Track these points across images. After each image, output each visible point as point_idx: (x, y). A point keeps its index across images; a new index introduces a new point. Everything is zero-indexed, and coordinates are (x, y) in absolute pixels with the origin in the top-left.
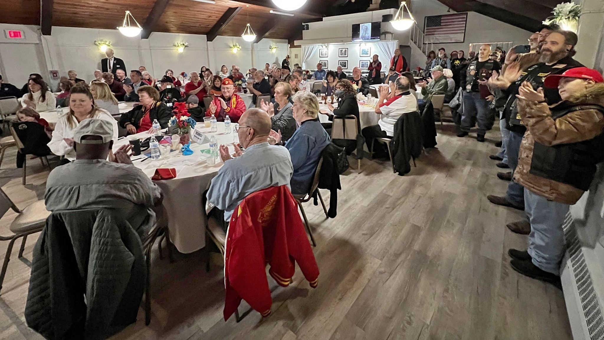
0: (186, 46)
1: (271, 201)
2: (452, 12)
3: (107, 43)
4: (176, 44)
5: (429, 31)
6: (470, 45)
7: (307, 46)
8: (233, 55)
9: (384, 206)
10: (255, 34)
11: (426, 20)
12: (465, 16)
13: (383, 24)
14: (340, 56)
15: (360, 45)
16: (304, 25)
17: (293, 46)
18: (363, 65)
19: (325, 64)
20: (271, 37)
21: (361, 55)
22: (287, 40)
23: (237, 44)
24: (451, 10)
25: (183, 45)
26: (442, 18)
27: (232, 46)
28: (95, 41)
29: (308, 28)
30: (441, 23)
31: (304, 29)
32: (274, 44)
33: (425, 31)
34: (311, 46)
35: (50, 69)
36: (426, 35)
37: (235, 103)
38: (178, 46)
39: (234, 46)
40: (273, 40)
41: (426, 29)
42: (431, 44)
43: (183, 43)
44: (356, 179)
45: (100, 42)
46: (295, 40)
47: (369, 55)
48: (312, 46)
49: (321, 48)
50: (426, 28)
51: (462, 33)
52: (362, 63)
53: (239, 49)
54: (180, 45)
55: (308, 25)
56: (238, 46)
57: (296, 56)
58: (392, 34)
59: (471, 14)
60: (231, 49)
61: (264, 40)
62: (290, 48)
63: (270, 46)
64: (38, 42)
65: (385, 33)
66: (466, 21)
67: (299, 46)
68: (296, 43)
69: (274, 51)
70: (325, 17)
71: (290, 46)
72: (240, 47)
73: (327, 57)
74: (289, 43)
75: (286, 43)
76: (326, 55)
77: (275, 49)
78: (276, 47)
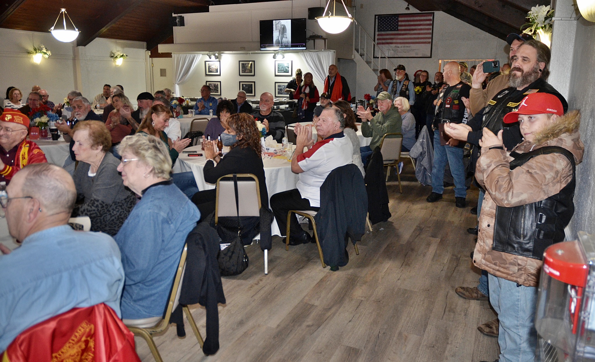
1: (76, 336)
2: (413, 10)
5: (381, 37)
6: (440, 61)
7: (182, 56)
8: (35, 68)
9: (305, 324)
10: (77, 30)
11: (377, 20)
12: (432, 18)
13: (309, 22)
14: (241, 74)
15: (274, 57)
16: (175, 18)
17: (155, 54)
18: (281, 90)
19: (216, 87)
20: (113, 35)
21: (277, 74)
22: (145, 44)
23: (42, 47)
24: (410, 7)
26: (400, 19)
27: (31, 49)
29: (182, 23)
30: (398, 25)
31: (176, 25)
32: (119, 48)
33: (377, 37)
34: (189, 56)
36: (378, 44)
37: (26, 156)
39: (35, 50)
40: (116, 43)
41: (378, 35)
42: (385, 58)
44: (261, 283)
46: (160, 43)
47: (290, 74)
48: (192, 56)
49: (207, 58)
50: (377, 33)
51: (429, 43)
52: (279, 86)
53: (46, 56)
55: (182, 18)
56: (44, 51)
57: (163, 73)
58: (325, 39)
59: (440, 16)
60: (29, 55)
61: (98, 41)
62: (151, 57)
63: (112, 53)
65: (315, 37)
66: (433, 25)
67: (168, 55)
68: (162, 48)
69: (119, 62)
70: (212, 5)
71: (150, 54)
72: (49, 53)
73: (220, 75)
74: (148, 49)
75: (141, 47)
76: (217, 72)
77: (122, 59)
78: (122, 56)
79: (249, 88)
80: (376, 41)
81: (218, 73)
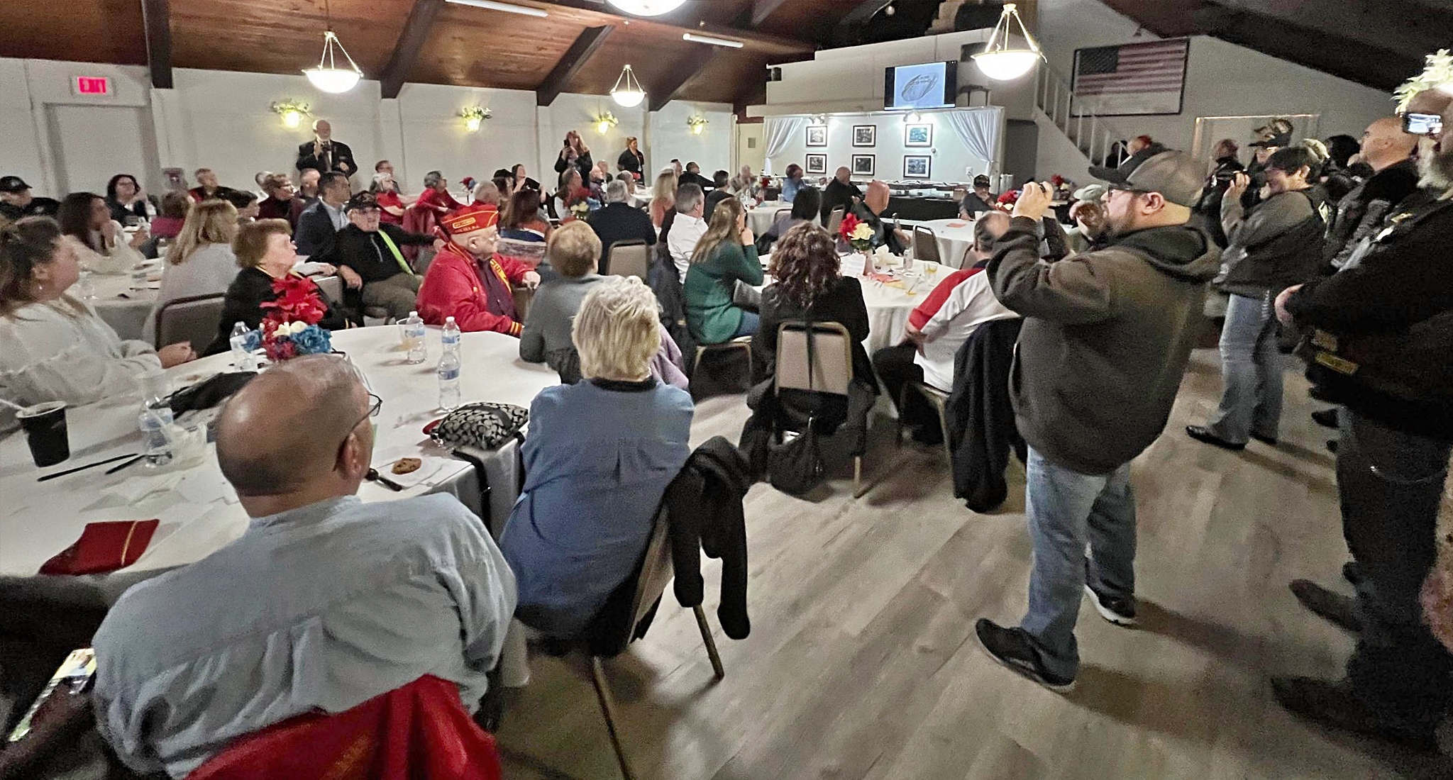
0: (485, 117)
2: (1147, 37)
3: (301, 108)
4: (464, 111)
5: (1084, 84)
6: (1198, 120)
7: (777, 121)
8: (599, 139)
10: (643, 90)
11: (1078, 58)
12: (1184, 47)
13: (962, 66)
14: (855, 144)
15: (905, 120)
16: (770, 70)
17: (743, 119)
18: (913, 167)
19: (819, 162)
20: (693, 96)
21: (908, 143)
22: (731, 106)
23: (609, 113)
24: (1144, 31)
25: (480, 113)
26: (1120, 53)
27: (597, 117)
28: (275, 103)
29: (778, 78)
30: (1117, 64)
31: (770, 80)
32: (698, 113)
33: (1076, 85)
34: (787, 120)
35: (165, 165)
36: (1079, 94)
38: (467, 116)
39: (600, 117)
40: (696, 106)
41: (1079, 81)
42: (1090, 116)
43: (480, 108)
45: (283, 105)
46: (749, 105)
47: (928, 143)
48: (790, 119)
49: (810, 124)
50: (1077, 78)
51: (1176, 89)
52: (910, 161)
53: (613, 125)
54: (471, 113)
55: (778, 70)
56: (610, 117)
57: (752, 143)
58: (987, 91)
59: (1201, 44)
60: (594, 123)
61: (673, 104)
62: (737, 122)
63: (690, 118)
64: (143, 103)
65: (970, 89)
66: (1186, 58)
67: (759, 120)
68: (751, 111)
69: (698, 129)
70: (819, 50)
71: (736, 119)
72: (616, 120)
73: (826, 146)
74: (735, 112)
75: (727, 110)
76: (822, 141)
77: (702, 125)
78: (703, 122)
79: (865, 164)
80: (1075, 91)
81: (824, 143)
